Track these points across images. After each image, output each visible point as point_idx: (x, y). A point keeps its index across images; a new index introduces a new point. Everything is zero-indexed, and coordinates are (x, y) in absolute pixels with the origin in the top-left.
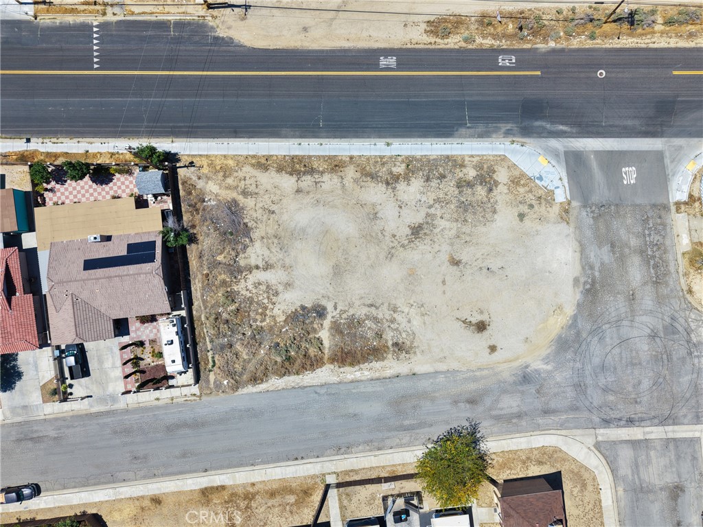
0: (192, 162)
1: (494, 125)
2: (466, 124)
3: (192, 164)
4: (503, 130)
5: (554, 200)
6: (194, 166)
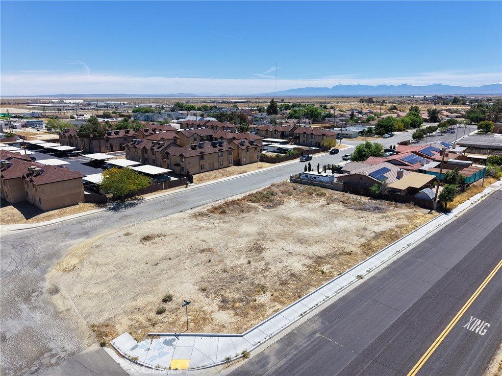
1: (291, 356)
2: (321, 334)
4: (273, 359)
5: (131, 333)
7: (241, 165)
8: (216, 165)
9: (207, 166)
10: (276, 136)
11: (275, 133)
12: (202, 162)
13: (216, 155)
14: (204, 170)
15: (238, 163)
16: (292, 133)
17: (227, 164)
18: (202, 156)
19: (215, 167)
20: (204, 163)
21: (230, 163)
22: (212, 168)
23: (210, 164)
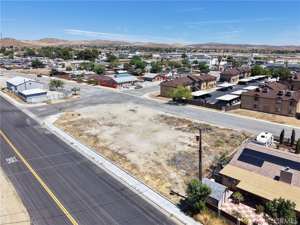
0: (171, 194)
3: (172, 193)
6: (172, 191)
8: (272, 109)
9: (261, 107)
12: (256, 103)
13: (274, 102)
14: (257, 109)
17: (286, 113)
18: (256, 98)
19: (271, 111)
20: (258, 104)
21: (290, 113)
22: (266, 110)
23: (264, 107)
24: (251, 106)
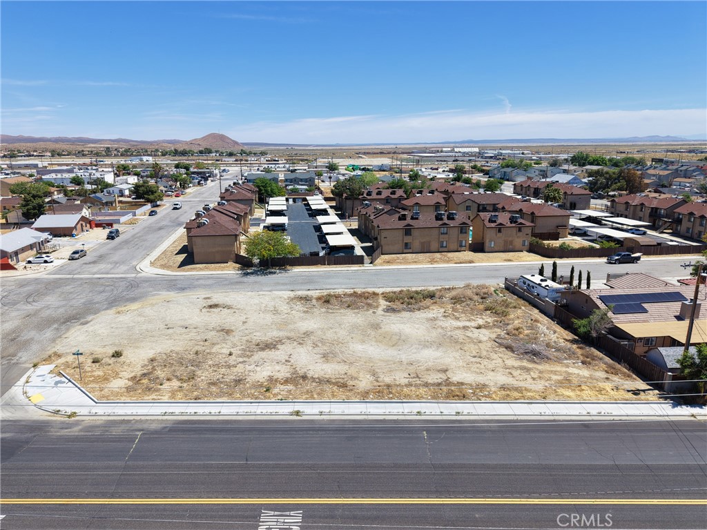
7: (485, 252)
8: (434, 246)
9: (416, 244)
10: (641, 214)
11: (641, 210)
12: (408, 239)
13: (435, 232)
14: (411, 251)
15: (478, 247)
16: (670, 212)
17: (456, 247)
18: (408, 231)
19: (432, 249)
20: (411, 241)
21: (461, 246)
22: (425, 250)
23: (422, 244)
24: (399, 246)
